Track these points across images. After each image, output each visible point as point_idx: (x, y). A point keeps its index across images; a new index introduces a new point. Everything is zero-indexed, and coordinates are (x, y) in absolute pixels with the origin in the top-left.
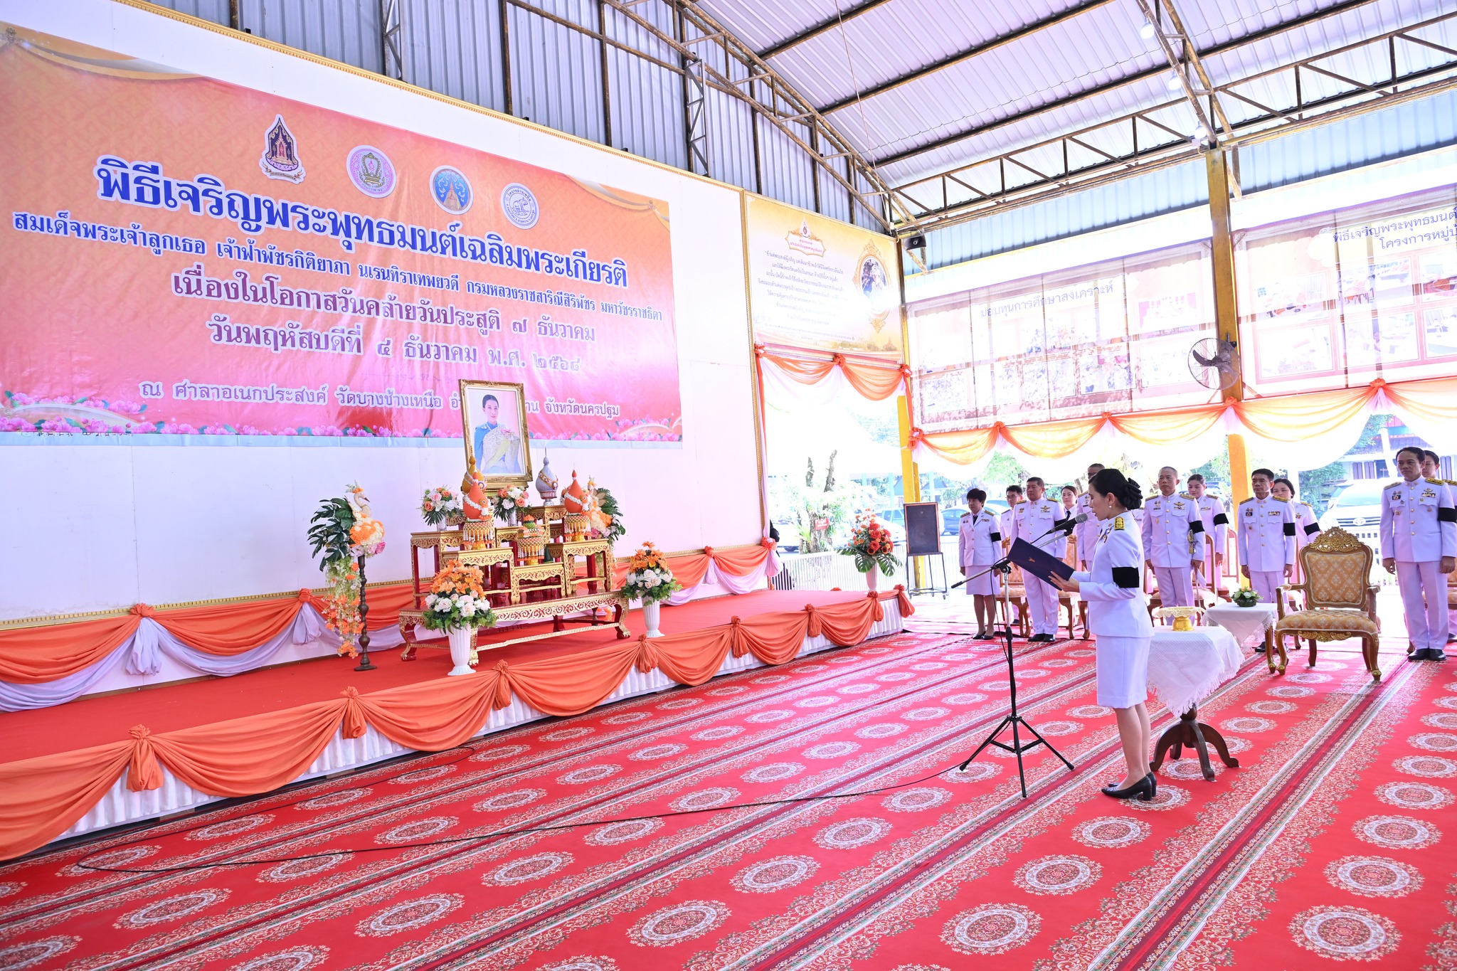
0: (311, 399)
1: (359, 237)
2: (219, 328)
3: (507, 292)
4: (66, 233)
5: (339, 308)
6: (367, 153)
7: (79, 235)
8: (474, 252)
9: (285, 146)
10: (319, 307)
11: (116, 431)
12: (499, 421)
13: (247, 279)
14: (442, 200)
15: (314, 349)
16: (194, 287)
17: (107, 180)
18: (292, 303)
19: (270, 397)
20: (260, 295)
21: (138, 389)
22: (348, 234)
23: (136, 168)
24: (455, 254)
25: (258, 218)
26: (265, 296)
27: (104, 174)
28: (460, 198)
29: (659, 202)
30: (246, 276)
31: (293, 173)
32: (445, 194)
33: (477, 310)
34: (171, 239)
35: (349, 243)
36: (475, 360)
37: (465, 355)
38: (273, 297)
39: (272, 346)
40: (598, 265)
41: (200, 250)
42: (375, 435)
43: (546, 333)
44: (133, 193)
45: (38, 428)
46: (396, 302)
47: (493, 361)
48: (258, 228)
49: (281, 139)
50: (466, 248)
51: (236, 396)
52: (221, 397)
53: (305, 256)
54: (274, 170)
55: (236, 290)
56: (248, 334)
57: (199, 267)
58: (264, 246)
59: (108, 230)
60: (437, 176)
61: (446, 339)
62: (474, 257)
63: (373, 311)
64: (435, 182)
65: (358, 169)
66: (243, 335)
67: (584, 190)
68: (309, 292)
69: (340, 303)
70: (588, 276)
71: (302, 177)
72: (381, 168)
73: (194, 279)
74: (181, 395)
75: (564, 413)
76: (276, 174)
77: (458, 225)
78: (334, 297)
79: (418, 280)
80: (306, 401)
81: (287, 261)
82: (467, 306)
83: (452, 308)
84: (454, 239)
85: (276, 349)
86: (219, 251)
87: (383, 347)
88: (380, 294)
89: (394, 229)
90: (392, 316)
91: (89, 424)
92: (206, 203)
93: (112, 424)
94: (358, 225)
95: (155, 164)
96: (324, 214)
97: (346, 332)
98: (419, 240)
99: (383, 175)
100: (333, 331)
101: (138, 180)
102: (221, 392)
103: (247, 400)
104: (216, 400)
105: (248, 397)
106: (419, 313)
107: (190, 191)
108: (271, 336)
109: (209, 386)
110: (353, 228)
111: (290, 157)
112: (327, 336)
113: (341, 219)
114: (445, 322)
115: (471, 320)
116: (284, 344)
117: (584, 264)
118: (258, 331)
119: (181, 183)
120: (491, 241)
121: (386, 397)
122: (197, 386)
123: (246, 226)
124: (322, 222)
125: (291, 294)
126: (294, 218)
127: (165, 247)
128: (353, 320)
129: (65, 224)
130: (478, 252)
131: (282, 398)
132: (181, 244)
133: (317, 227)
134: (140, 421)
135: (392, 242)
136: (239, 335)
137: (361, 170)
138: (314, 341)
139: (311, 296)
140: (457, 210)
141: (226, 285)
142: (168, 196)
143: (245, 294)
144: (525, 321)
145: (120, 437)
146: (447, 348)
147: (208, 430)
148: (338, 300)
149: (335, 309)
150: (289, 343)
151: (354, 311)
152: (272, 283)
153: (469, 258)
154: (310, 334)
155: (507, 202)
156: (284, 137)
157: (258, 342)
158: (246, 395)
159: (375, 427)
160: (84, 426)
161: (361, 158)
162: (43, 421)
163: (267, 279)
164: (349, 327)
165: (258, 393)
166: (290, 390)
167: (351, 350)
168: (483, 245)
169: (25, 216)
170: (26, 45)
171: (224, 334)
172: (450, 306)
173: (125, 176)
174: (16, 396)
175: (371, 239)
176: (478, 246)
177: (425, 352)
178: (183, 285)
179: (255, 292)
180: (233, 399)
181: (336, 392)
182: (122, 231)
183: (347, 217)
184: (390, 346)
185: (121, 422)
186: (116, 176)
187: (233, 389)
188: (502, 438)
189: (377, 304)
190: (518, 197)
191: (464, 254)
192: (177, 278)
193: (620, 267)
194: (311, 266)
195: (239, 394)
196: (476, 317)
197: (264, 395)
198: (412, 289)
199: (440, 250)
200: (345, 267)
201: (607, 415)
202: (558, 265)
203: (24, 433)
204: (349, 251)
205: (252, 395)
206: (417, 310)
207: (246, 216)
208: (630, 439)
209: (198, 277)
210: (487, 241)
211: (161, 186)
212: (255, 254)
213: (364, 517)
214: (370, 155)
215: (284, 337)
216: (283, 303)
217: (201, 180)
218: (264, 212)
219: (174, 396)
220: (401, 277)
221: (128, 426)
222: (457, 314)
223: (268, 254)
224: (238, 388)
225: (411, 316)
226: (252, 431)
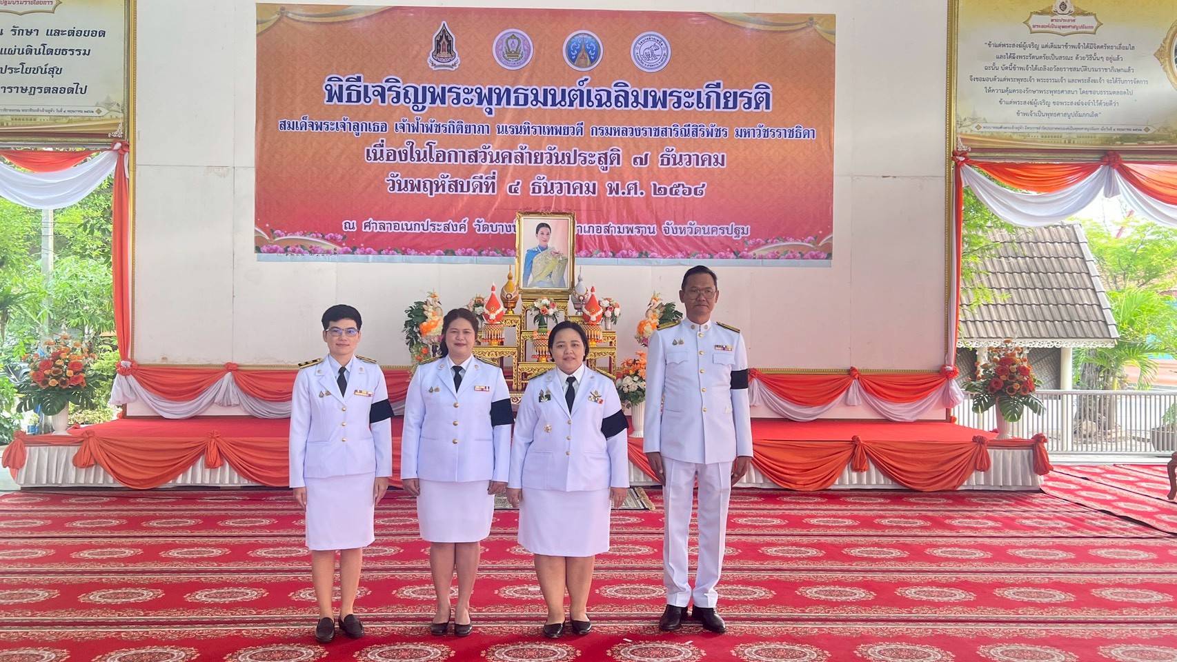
0: (455, 229)
1: (499, 103)
2: (393, 181)
3: (629, 131)
4: (306, 129)
5: (479, 160)
6: (510, 35)
7: (313, 130)
8: (600, 100)
9: (447, 43)
10: (464, 161)
12: (549, 244)
13: (414, 146)
14: (573, 61)
15: (459, 193)
17: (330, 91)
18: (444, 160)
19: (426, 228)
20: (422, 156)
21: (342, 225)
22: (490, 103)
23: (348, 80)
24: (582, 105)
25: (424, 100)
26: (425, 157)
27: (329, 88)
28: (590, 56)
29: (820, 16)
30: (413, 143)
31: (450, 63)
32: (576, 56)
33: (599, 150)
34: (366, 124)
35: (490, 109)
36: (594, 193)
37: (584, 189)
38: (431, 157)
39: (428, 192)
40: (735, 93)
41: (384, 130)
42: (502, 256)
43: (668, 164)
44: (345, 98)
45: (286, 251)
46: (526, 150)
47: (611, 193)
48: (424, 108)
49: (444, 39)
50: (593, 99)
51: (403, 229)
52: (393, 230)
53: (456, 124)
54: (437, 63)
55: (406, 154)
56: (412, 184)
57: (382, 141)
58: (427, 121)
59: (329, 124)
60: (570, 41)
61: (569, 177)
62: (600, 105)
63: (507, 160)
64: (568, 47)
65: (501, 50)
66: (409, 186)
67: (726, 23)
68: (457, 151)
69: (481, 156)
70: (722, 105)
71: (457, 65)
72: (521, 45)
73: (378, 149)
74: (368, 228)
75: (683, 235)
76: (439, 66)
77: (586, 80)
78: (476, 152)
79: (546, 131)
80: (451, 231)
81: (442, 129)
82: (590, 148)
83: (575, 151)
84: (582, 92)
85: (431, 194)
86: (396, 129)
87: (513, 187)
88: (513, 146)
89: (529, 92)
90: (522, 162)
91: (313, 248)
92: (389, 95)
93: (325, 248)
94: (499, 95)
95: (359, 75)
96: (472, 90)
97: (484, 177)
98: (550, 97)
99: (522, 50)
100: (474, 178)
101: (348, 88)
102: (393, 226)
103: (410, 231)
104: (390, 231)
105: (411, 229)
106: (546, 157)
107: (379, 89)
108: (428, 186)
109: (385, 222)
110: (494, 97)
111: (450, 51)
112: (468, 182)
113: (485, 91)
114: (569, 163)
115: (593, 159)
116: (437, 190)
117: (718, 95)
118: (419, 181)
119: (374, 85)
120: (617, 89)
121: (514, 226)
122: (377, 222)
123: (415, 108)
125: (444, 153)
126: (450, 97)
127: (362, 130)
128: (490, 168)
129: (306, 123)
130: (604, 100)
131: (434, 229)
132: (372, 127)
133: (466, 101)
134: (342, 247)
135: (526, 103)
136: (406, 186)
137: (504, 50)
138: (459, 187)
139: (459, 153)
140: (587, 67)
141: (400, 152)
142: (366, 95)
143: (412, 157)
144: (646, 155)
145: (330, 257)
146: (569, 184)
147: (384, 252)
148: (479, 154)
149: (476, 161)
150: (441, 189)
151: (491, 161)
152: (431, 147)
153: (594, 107)
154: (456, 181)
155: (637, 51)
156: (447, 37)
157: (419, 190)
158: (409, 228)
159: (502, 249)
160: (310, 250)
161: (504, 41)
162: (288, 247)
163: (428, 144)
164: (486, 174)
165: (417, 226)
166: (440, 223)
167: (487, 191)
168: (609, 93)
169: (285, 122)
170: (290, 15)
171: (397, 186)
172: (573, 149)
173: (341, 87)
174: (276, 232)
175: (508, 103)
176: (604, 95)
177: (549, 189)
178: (372, 155)
179: (419, 155)
180: (400, 230)
181: (474, 224)
182: (337, 123)
183: (490, 90)
184: (519, 187)
185: (331, 246)
186: (336, 89)
187: (400, 224)
188: (551, 258)
189: (510, 154)
190: (653, 43)
191: (590, 104)
192: (368, 150)
193: (762, 91)
194: (460, 131)
195: (405, 227)
196: (597, 156)
197: (421, 227)
198: (542, 139)
199: (568, 103)
200: (486, 128)
201: (734, 235)
202: (688, 100)
203: (279, 254)
204: (490, 116)
205: (413, 227)
206: (544, 155)
207: (416, 101)
208: (761, 257)
209: (382, 148)
210: (613, 90)
211: (362, 89)
212: (420, 126)
213: (434, 315)
214: (513, 37)
215: (437, 185)
216: (438, 160)
217: (387, 81)
218: (429, 95)
219: (363, 230)
220: (532, 131)
221: (335, 249)
222: (580, 155)
223: (429, 126)
224: (404, 223)
225: (539, 161)
226: (413, 252)
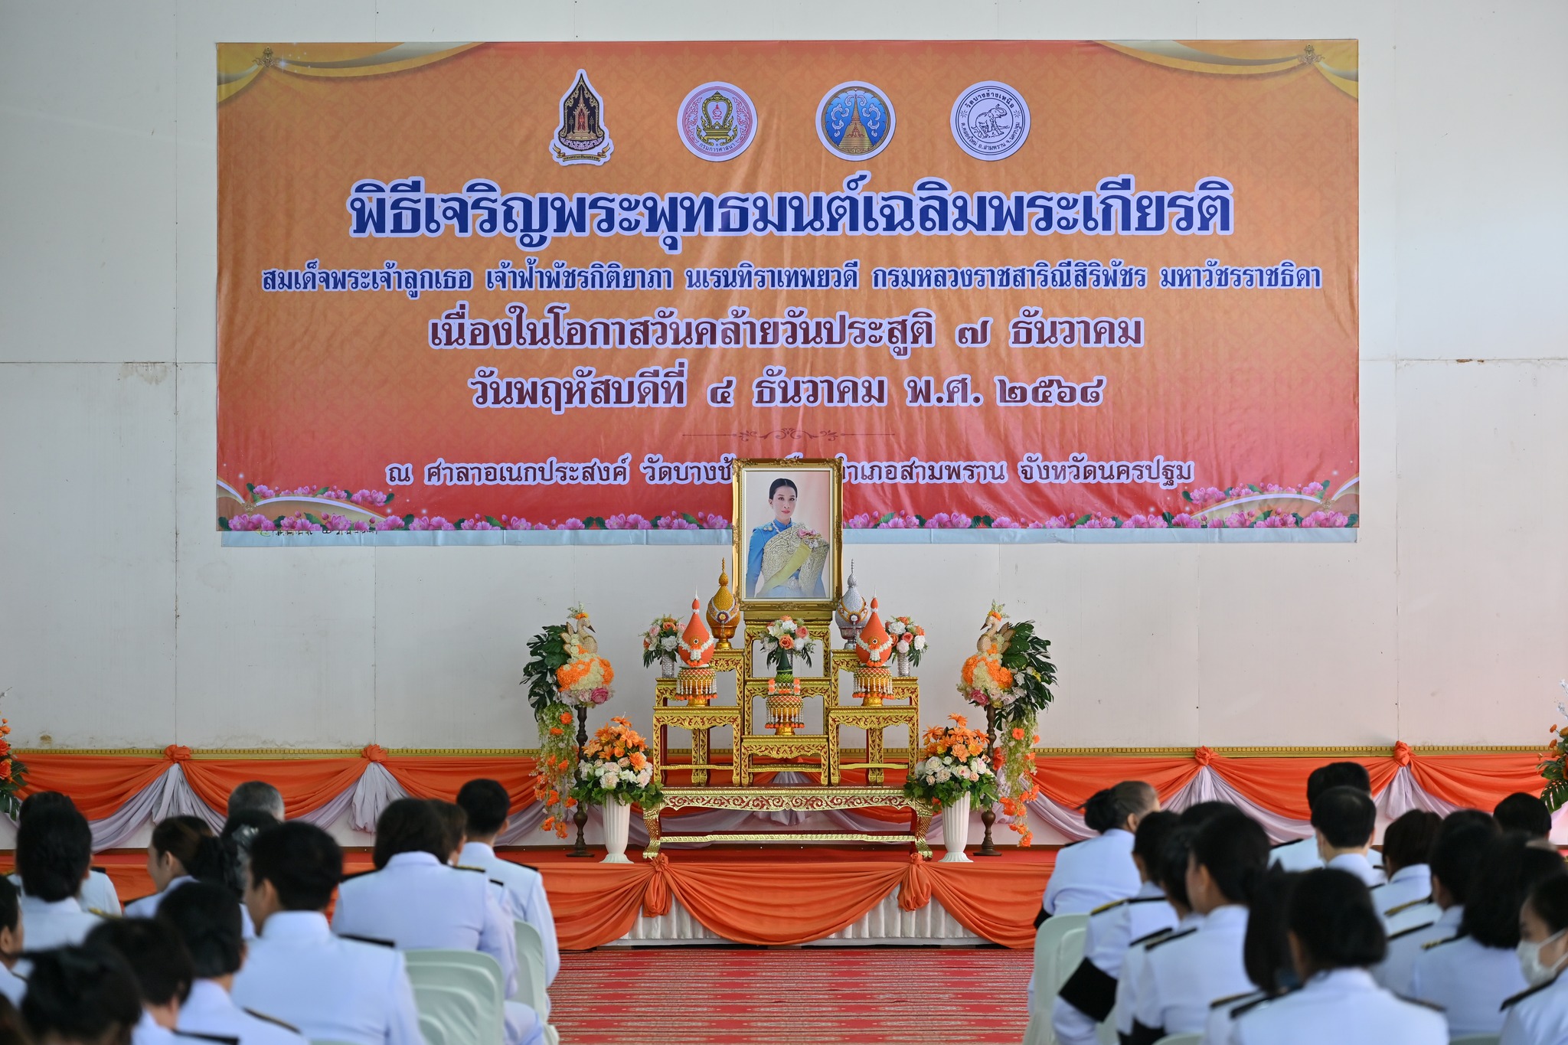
0: (605, 476)
1: (690, 227)
2: (484, 386)
3: (950, 277)
4: (314, 287)
5: (652, 340)
6: (710, 94)
7: (328, 287)
8: (890, 218)
9: (587, 112)
10: (622, 342)
12: (794, 517)
13: (524, 315)
14: (836, 142)
15: (612, 405)
16: (455, 335)
17: (360, 212)
18: (583, 341)
19: (547, 476)
20: (540, 335)
21: (384, 474)
22: (672, 226)
23: (394, 189)
24: (854, 226)
25: (544, 225)
26: (546, 335)
27: (358, 205)
28: (869, 131)
29: (1328, 44)
30: (522, 310)
31: (594, 152)
32: (842, 131)
33: (889, 314)
34: (431, 274)
35: (674, 239)
36: (880, 399)
37: (862, 391)
38: (557, 335)
39: (553, 404)
40: (1160, 199)
41: (465, 284)
42: (701, 527)
43: (1029, 340)
44: (389, 224)
45: (277, 526)
46: (745, 319)
47: (915, 399)
48: (543, 240)
49: (581, 105)
50: (876, 214)
51: (503, 478)
52: (484, 481)
53: (605, 270)
54: (569, 152)
55: (508, 332)
56: (521, 390)
57: (462, 307)
58: (549, 265)
59: (359, 276)
60: (829, 103)
61: (831, 369)
62: (891, 226)
63: (707, 338)
64: (826, 113)
65: (694, 123)
66: (515, 393)
67: (1139, 61)
68: (609, 322)
69: (655, 332)
70: (1134, 222)
71: (608, 154)
72: (734, 113)
73: (455, 324)
74: (434, 479)
75: (1061, 481)
76: (572, 157)
77: (863, 177)
78: (645, 324)
79: (785, 279)
80: (597, 480)
81: (579, 280)
82: (871, 311)
83: (843, 318)
84: (854, 202)
85: (558, 408)
86: (490, 281)
87: (720, 392)
88: (719, 310)
89: (749, 205)
90: (737, 342)
91: (330, 519)
92: (475, 217)
93: (354, 519)
94: (689, 211)
95: (416, 179)
96: (637, 202)
97: (662, 373)
98: (790, 214)
99: (735, 123)
100: (642, 375)
101: (395, 205)
102: (483, 472)
103: (517, 482)
104: (477, 483)
105: (519, 478)
106: (784, 331)
107: (456, 205)
108: (552, 392)
109: (469, 466)
110: (682, 215)
111: (593, 127)
112: (631, 384)
113: (663, 205)
114: (830, 341)
115: (877, 333)
116: (570, 401)
117: (1126, 203)
118: (534, 384)
119: (446, 197)
120: (925, 194)
121: (722, 469)
122: (454, 466)
123: (527, 240)
124: (632, 215)
125: (583, 327)
126: (593, 217)
127: (423, 287)
128: (674, 355)
129: (314, 275)
130: (899, 216)
131: (564, 478)
132: (442, 279)
133: (626, 224)
134: (386, 515)
135: (743, 226)
136: (509, 394)
137: (699, 123)
138: (613, 393)
139: (611, 328)
140: (863, 152)
141: (496, 327)
142: (430, 218)
143: (519, 335)
144: (984, 324)
145: (363, 535)
146: (830, 384)
147: (466, 524)
148: (651, 328)
149: (646, 342)
150: (577, 398)
151: (676, 341)
152: (557, 316)
153: (880, 231)
154: (606, 383)
155: (962, 120)
156: (586, 101)
157: (534, 400)
158: (515, 475)
159: (700, 514)
160: (324, 522)
161: (700, 105)
162: (282, 518)
163: (551, 310)
164: (666, 366)
165: (531, 471)
166: (575, 466)
167: (668, 400)
168: (908, 203)
169: (273, 273)
170: (282, 65)
171: (490, 393)
172: (839, 314)
173: (381, 203)
174: (257, 489)
175: (709, 226)
176: (899, 207)
177: (791, 392)
178: (442, 334)
179: (533, 332)
180: (498, 481)
181: (642, 465)
182: (374, 274)
183: (673, 201)
184: (731, 390)
185: (364, 515)
186: (371, 206)
187: (498, 468)
188: (797, 544)
189: (713, 326)
190: (991, 104)
191: (871, 224)
192: (435, 326)
193: (1214, 194)
194: (614, 284)
195: (506, 474)
196: (886, 327)
197: (539, 474)
198: (775, 295)
199: (827, 225)
200: (664, 276)
201: (1162, 480)
202: (1066, 213)
203: (264, 532)
204: (673, 252)
205: (523, 474)
206: (781, 328)
207: (528, 226)
209: (461, 321)
210: (916, 196)
211: (422, 207)
212: (536, 276)
213: (581, 651)
214: (717, 97)
215: (569, 390)
216: (570, 342)
217: (471, 189)
218: (552, 215)
219: (426, 482)
220: (756, 279)
221: (372, 521)
222: (851, 326)
223: (554, 275)
224: (505, 466)
225: (770, 338)
226: (523, 523)
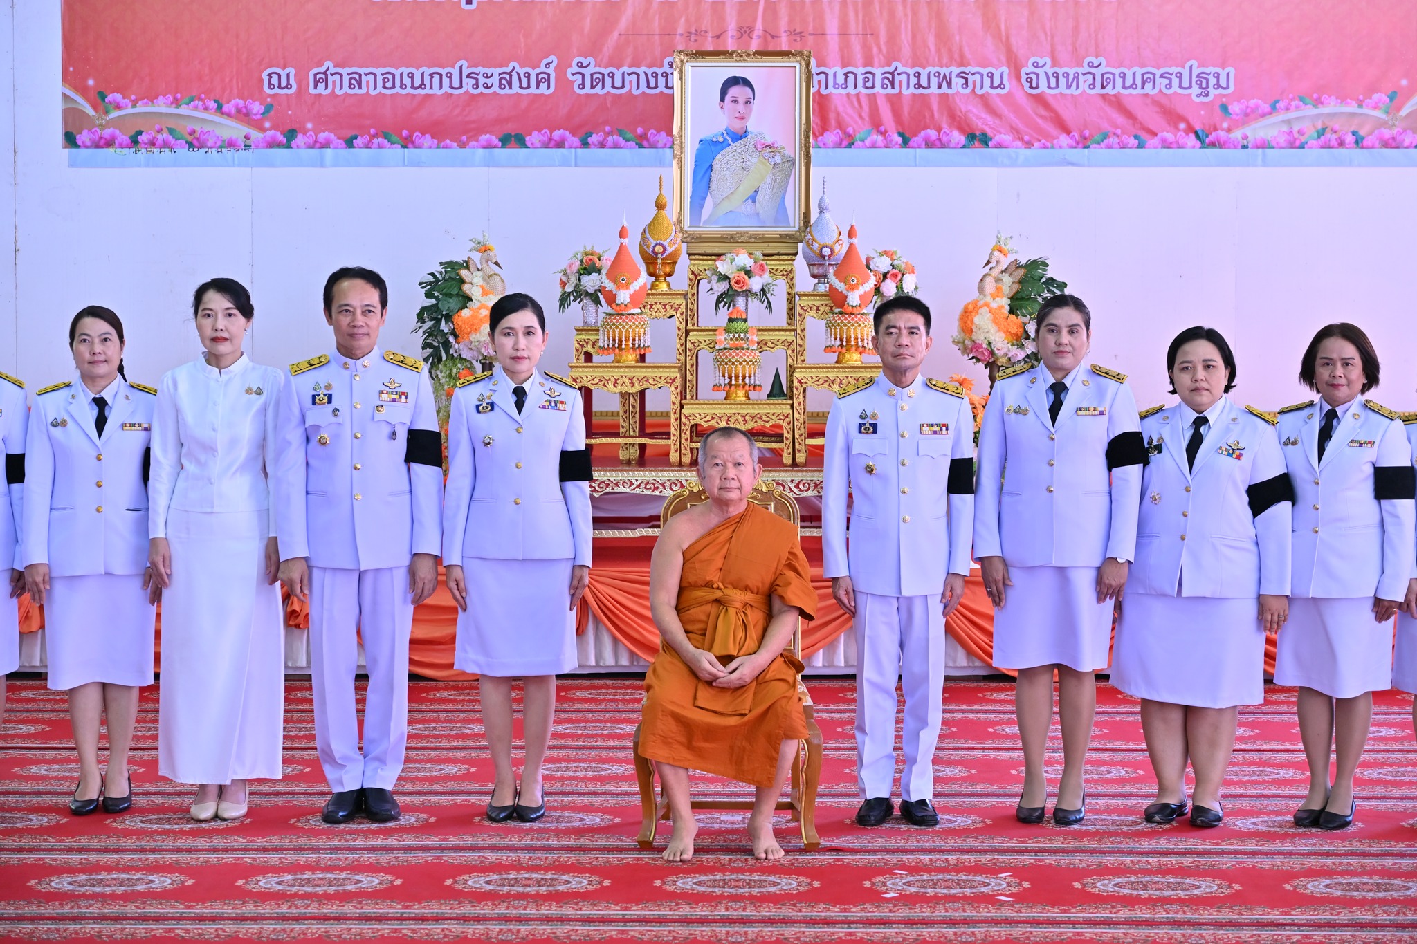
0: (525, 84)
11: (231, 144)
12: (751, 125)
19: (456, 83)
21: (261, 80)
42: (641, 146)
45: (134, 142)
51: (403, 86)
52: (380, 89)
74: (321, 86)
75: (1073, 91)
80: (516, 87)
85: (469, 1)
91: (197, 135)
93: (225, 134)
102: (380, 79)
103: (420, 91)
104: (372, 92)
105: (422, 85)
109: (362, 71)
121: (666, 75)
122: (344, 71)
131: (476, 86)
134: (263, 130)
145: (237, 155)
147: (359, 141)
158: (417, 82)
159: (640, 130)
160: (190, 138)
162: (140, 133)
165: (437, 77)
166: (489, 72)
174: (110, 97)
180: (398, 89)
181: (569, 71)
185: (235, 130)
187: (397, 73)
188: (755, 159)
195: (407, 81)
197: (446, 81)
201: (1196, 90)
203: (118, 150)
205: (427, 82)
208: (1263, 145)
213: (485, 293)
219: (311, 90)
221: (247, 137)
224: (406, 70)
226: (427, 140)
